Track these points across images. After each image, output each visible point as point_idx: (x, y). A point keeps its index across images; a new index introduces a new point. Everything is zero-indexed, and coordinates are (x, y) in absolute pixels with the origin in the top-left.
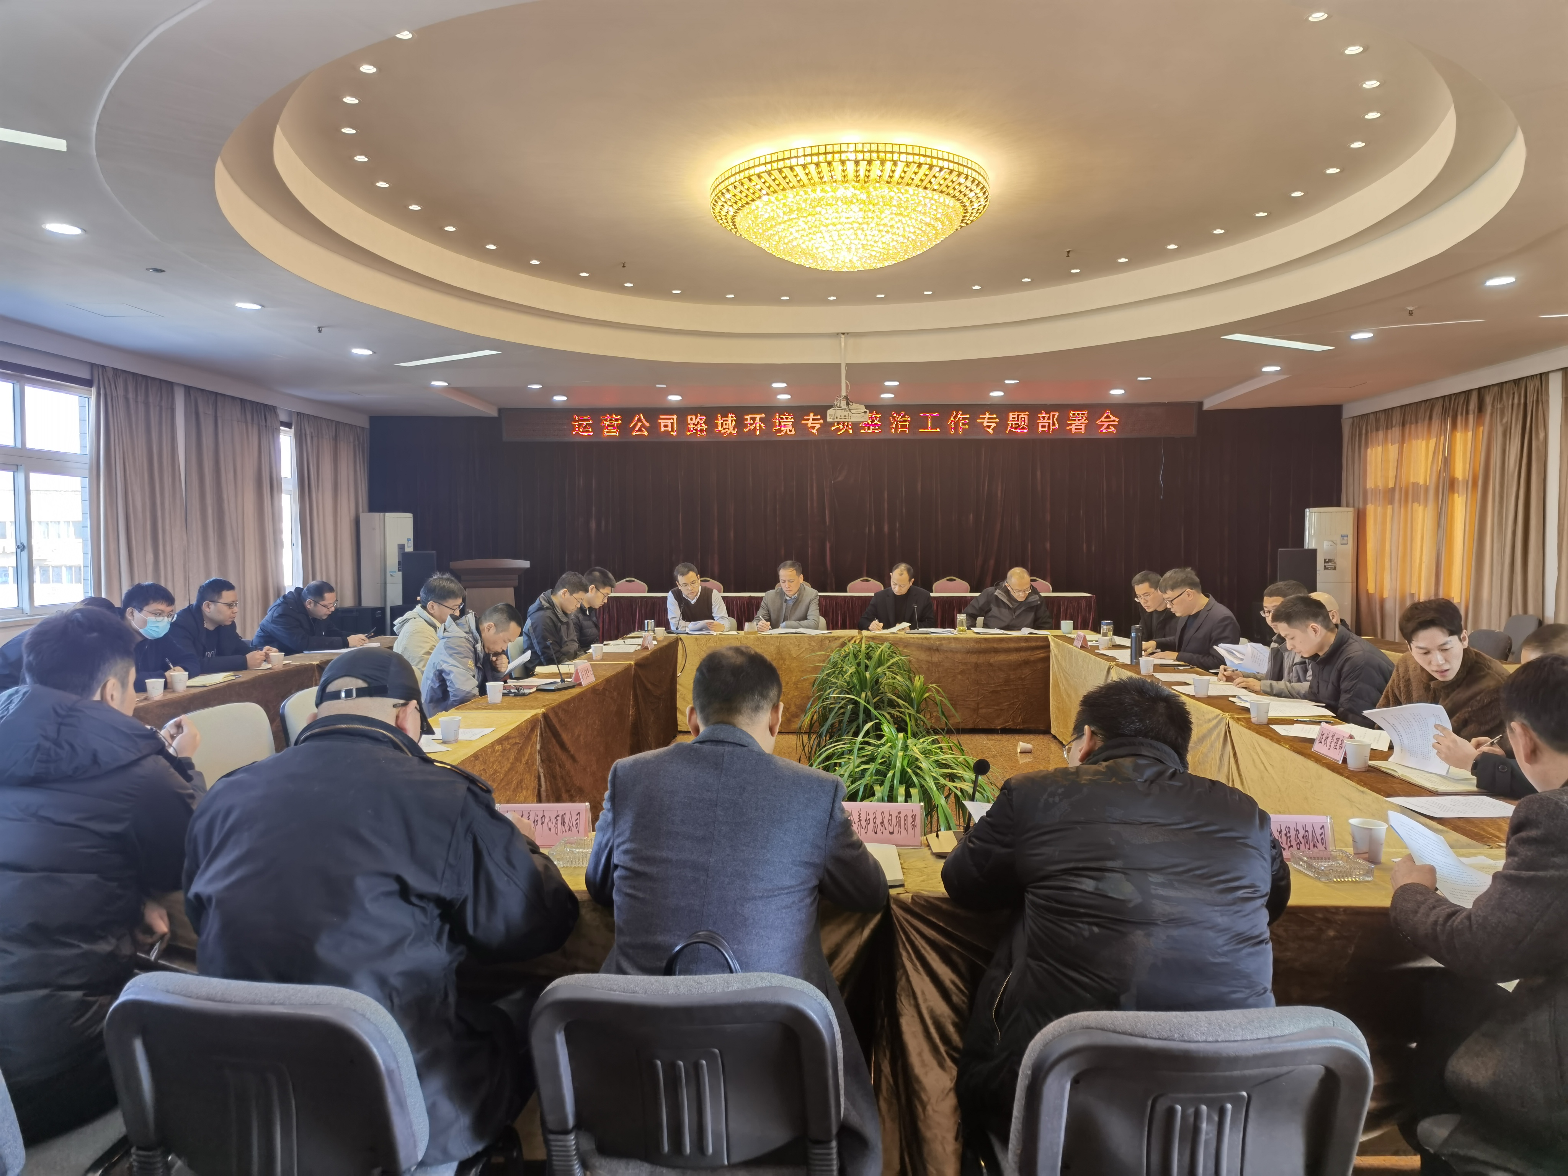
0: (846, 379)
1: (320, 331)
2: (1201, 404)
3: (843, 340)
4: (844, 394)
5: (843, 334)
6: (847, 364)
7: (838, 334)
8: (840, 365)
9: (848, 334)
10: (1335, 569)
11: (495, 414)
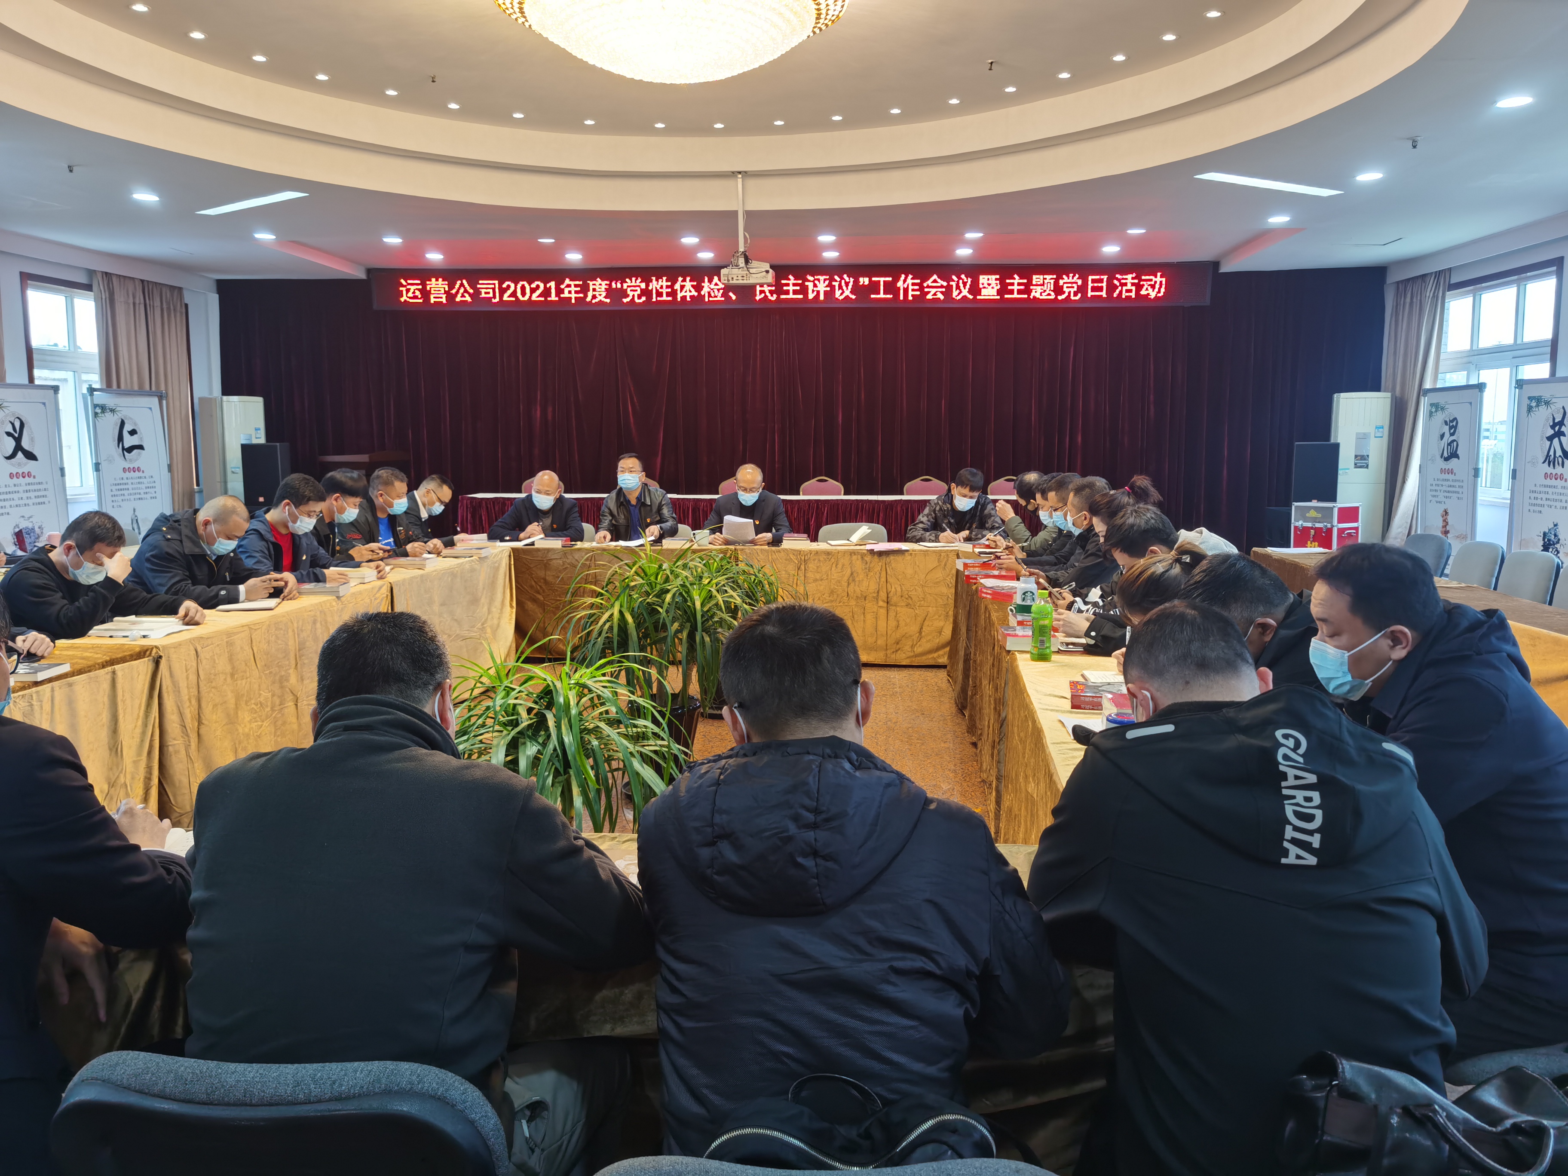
0: (745, 230)
1: (71, 171)
2: (1216, 264)
3: (740, 181)
4: (741, 249)
5: (740, 173)
6: (749, 214)
7: (733, 173)
8: (736, 212)
9: (746, 172)
10: (1367, 467)
11: (362, 275)
